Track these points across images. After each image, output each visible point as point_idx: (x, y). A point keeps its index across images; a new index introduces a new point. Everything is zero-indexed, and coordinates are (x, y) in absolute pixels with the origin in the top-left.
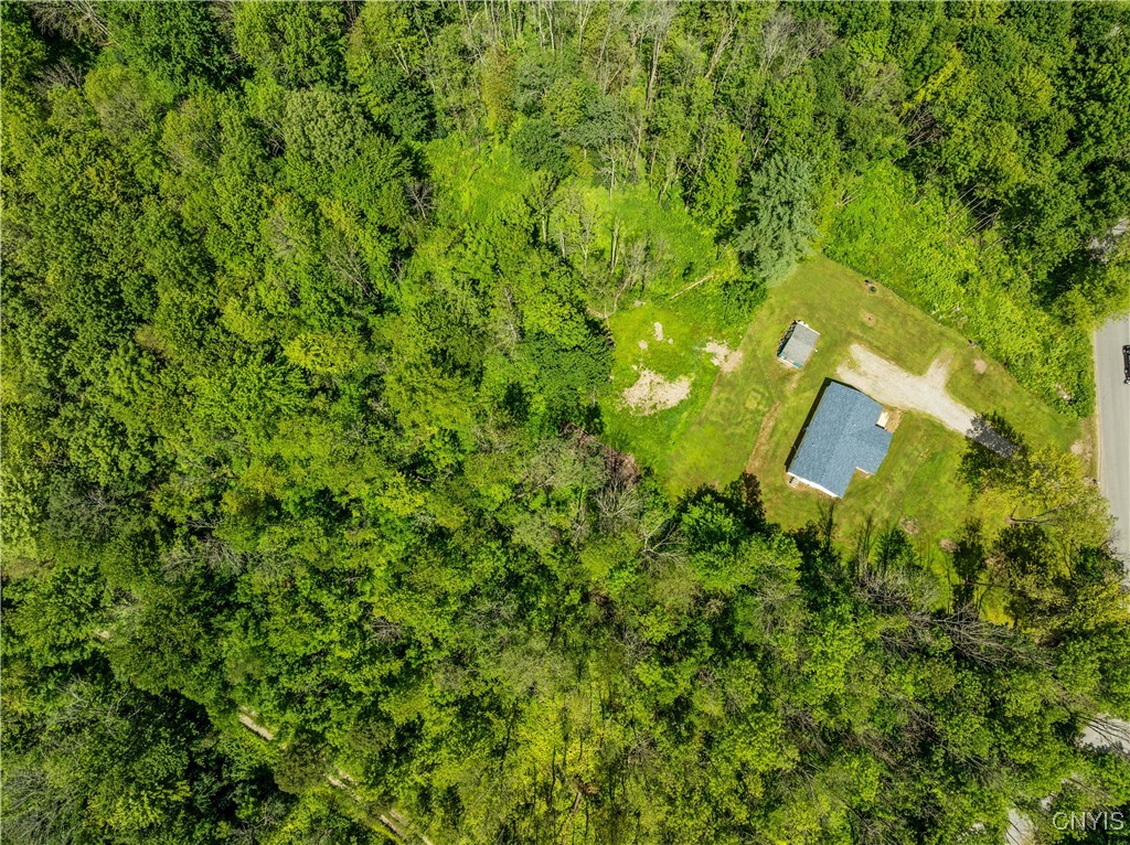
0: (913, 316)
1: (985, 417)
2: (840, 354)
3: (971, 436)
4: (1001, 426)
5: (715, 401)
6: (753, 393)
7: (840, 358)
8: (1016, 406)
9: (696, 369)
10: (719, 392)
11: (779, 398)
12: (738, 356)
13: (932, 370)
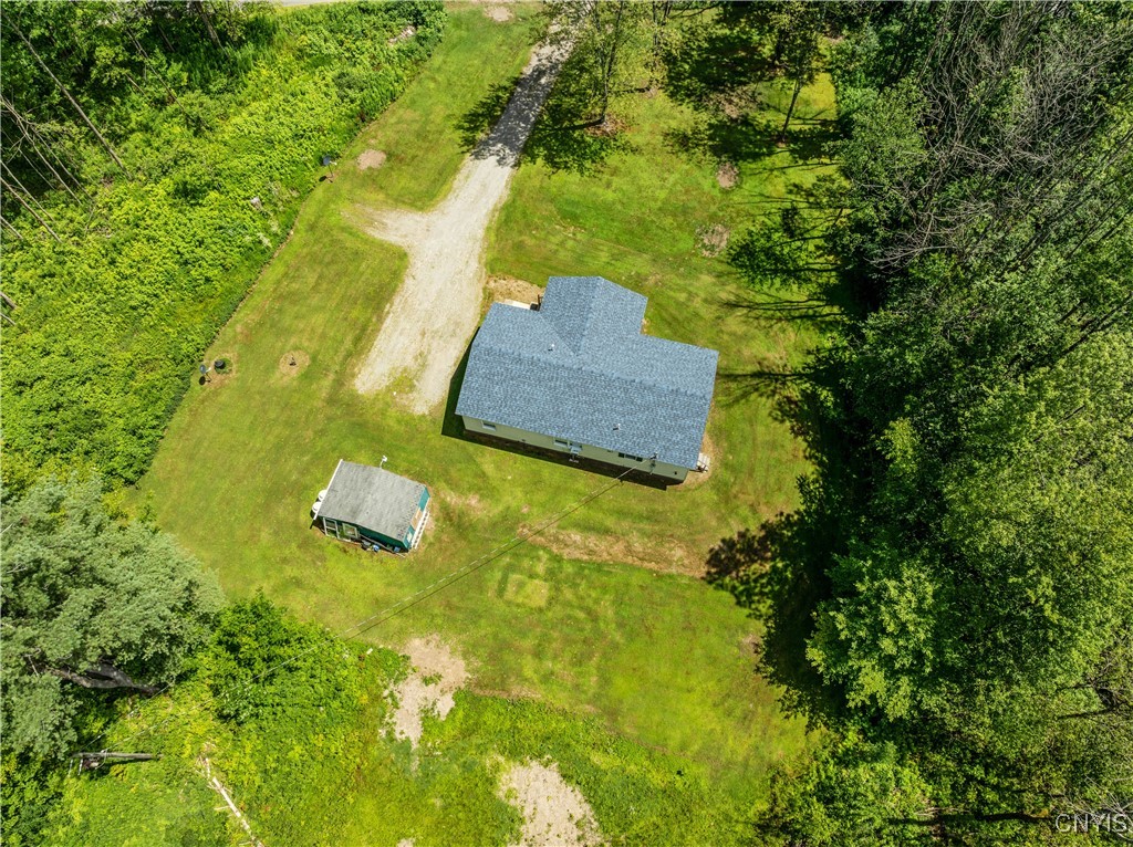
0: (279, 282)
1: (469, 142)
2: (383, 413)
3: (511, 160)
4: (483, 118)
5: (546, 686)
6: (510, 593)
7: (392, 412)
9: (471, 754)
11: (512, 529)
12: (421, 650)
13: (392, 238)
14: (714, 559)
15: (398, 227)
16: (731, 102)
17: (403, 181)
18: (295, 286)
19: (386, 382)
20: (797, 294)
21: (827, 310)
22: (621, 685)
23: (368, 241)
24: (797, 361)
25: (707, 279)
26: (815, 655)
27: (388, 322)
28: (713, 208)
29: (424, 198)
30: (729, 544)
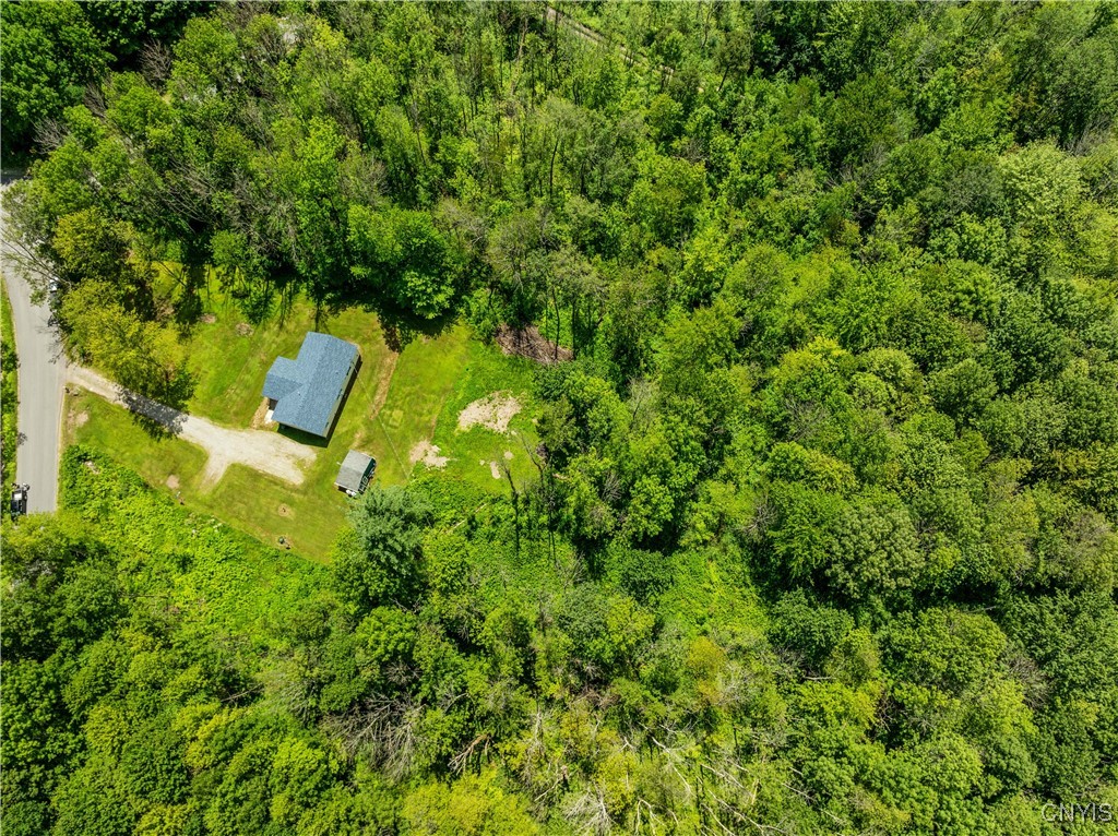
0: (241, 520)
1: (169, 435)
2: (313, 472)
3: (184, 416)
4: (154, 428)
5: (433, 413)
6: (395, 424)
7: (313, 469)
8: (139, 451)
9: (454, 440)
10: (429, 421)
11: (371, 422)
12: (414, 457)
13: (222, 471)
14: (393, 349)
15: (216, 468)
16: (163, 311)
17: (188, 467)
18: (243, 513)
19: (299, 471)
20: (278, 298)
21: (288, 288)
22: (435, 387)
23: (222, 482)
24: (312, 304)
25: (266, 335)
26: (431, 316)
27: (269, 471)
28: (227, 327)
29: (200, 456)
30: (387, 342)
